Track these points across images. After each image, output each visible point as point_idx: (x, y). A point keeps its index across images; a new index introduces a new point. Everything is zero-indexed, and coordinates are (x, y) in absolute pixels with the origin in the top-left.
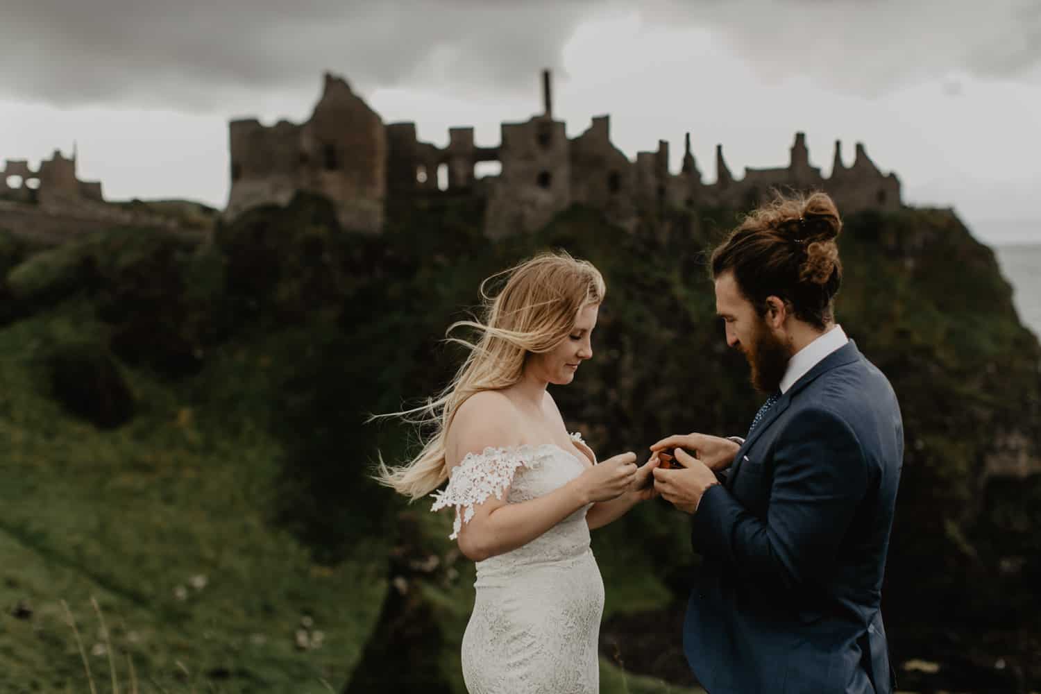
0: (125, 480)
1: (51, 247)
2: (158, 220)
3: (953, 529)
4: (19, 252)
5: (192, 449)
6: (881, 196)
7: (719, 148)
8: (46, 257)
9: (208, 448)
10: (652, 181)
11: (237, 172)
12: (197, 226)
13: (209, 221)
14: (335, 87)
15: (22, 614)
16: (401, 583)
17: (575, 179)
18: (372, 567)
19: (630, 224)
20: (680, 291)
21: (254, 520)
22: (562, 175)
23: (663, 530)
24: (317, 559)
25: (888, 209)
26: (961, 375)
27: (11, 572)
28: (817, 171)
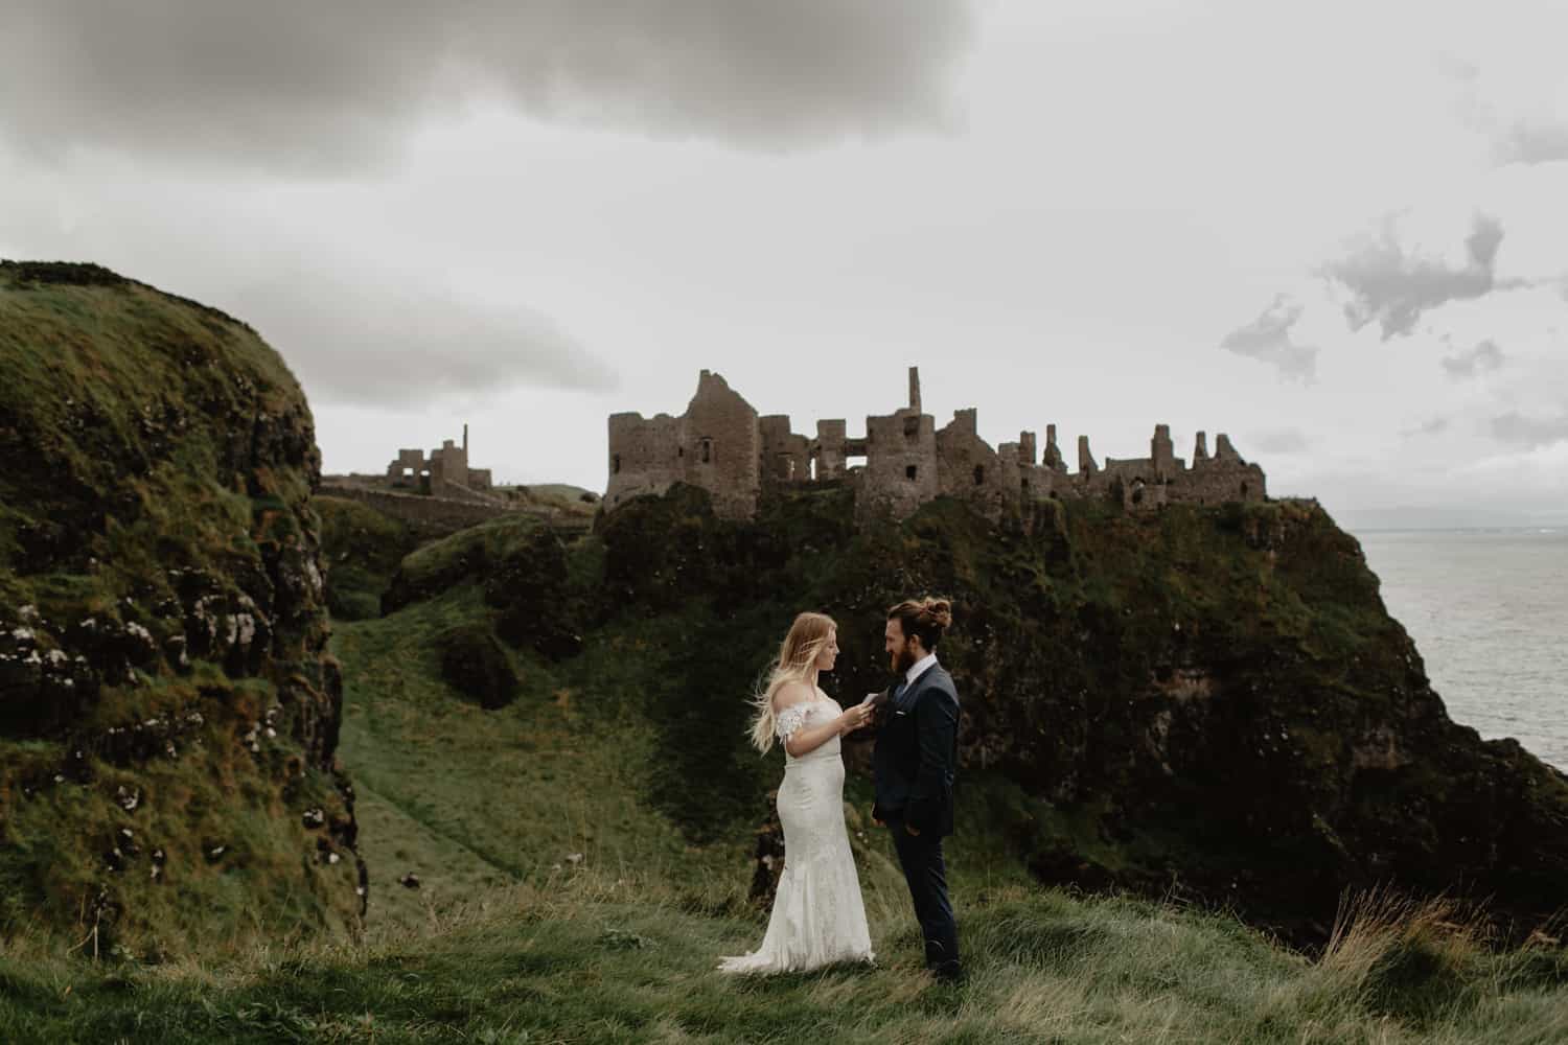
0: (507, 758)
1: (442, 535)
2: (542, 509)
3: (1319, 821)
4: (411, 541)
5: (571, 730)
6: (1244, 488)
7: (1083, 442)
8: (437, 543)
9: (587, 728)
10: (1016, 474)
11: (616, 464)
12: (577, 514)
13: (590, 509)
14: (711, 384)
15: (411, 884)
16: (767, 859)
17: (940, 471)
18: (741, 847)
19: (994, 517)
20: (1044, 581)
21: (629, 800)
22: (927, 469)
23: (1027, 816)
24: (689, 838)
25: (1249, 504)
26: (1325, 666)
27: (400, 844)
28: (1181, 462)
